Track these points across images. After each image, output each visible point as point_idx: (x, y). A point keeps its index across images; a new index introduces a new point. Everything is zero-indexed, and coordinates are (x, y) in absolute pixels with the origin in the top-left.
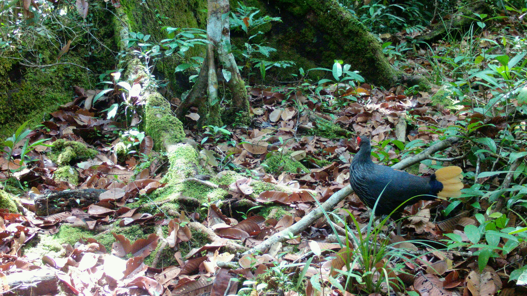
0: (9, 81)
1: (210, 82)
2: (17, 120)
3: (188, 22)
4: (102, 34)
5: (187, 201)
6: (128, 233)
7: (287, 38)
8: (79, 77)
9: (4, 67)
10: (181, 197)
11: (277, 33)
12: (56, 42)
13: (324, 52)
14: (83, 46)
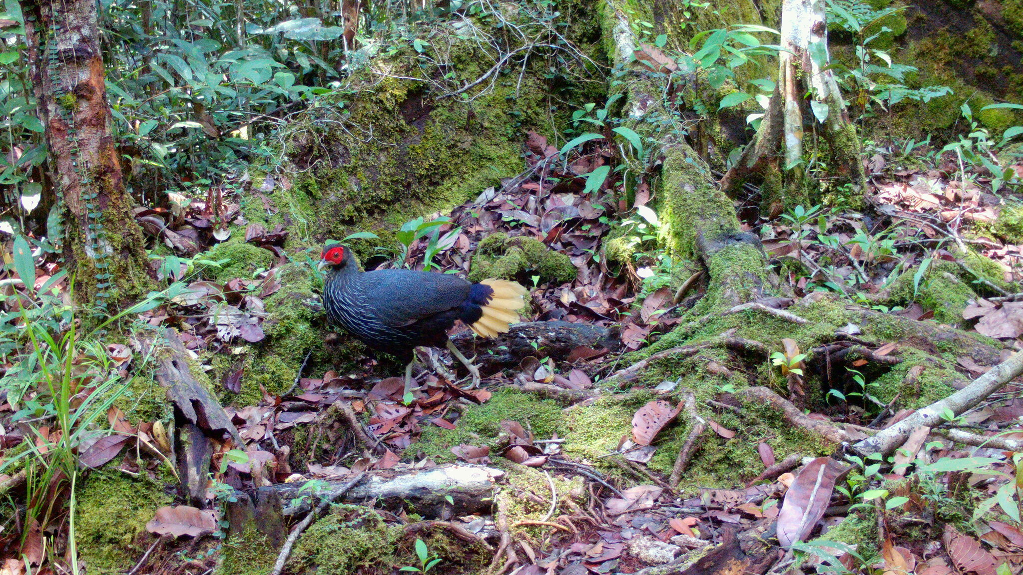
0: (403, 122)
1: (787, 126)
2: (416, 196)
3: (744, 16)
4: (579, 34)
5: (743, 346)
6: (629, 406)
7: (937, 48)
8: (533, 116)
9: (392, 95)
10: (733, 340)
11: (918, 37)
12: (490, 50)
13: (1013, 75)
14: (542, 59)
